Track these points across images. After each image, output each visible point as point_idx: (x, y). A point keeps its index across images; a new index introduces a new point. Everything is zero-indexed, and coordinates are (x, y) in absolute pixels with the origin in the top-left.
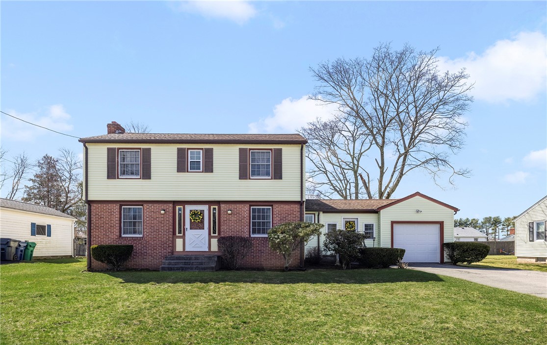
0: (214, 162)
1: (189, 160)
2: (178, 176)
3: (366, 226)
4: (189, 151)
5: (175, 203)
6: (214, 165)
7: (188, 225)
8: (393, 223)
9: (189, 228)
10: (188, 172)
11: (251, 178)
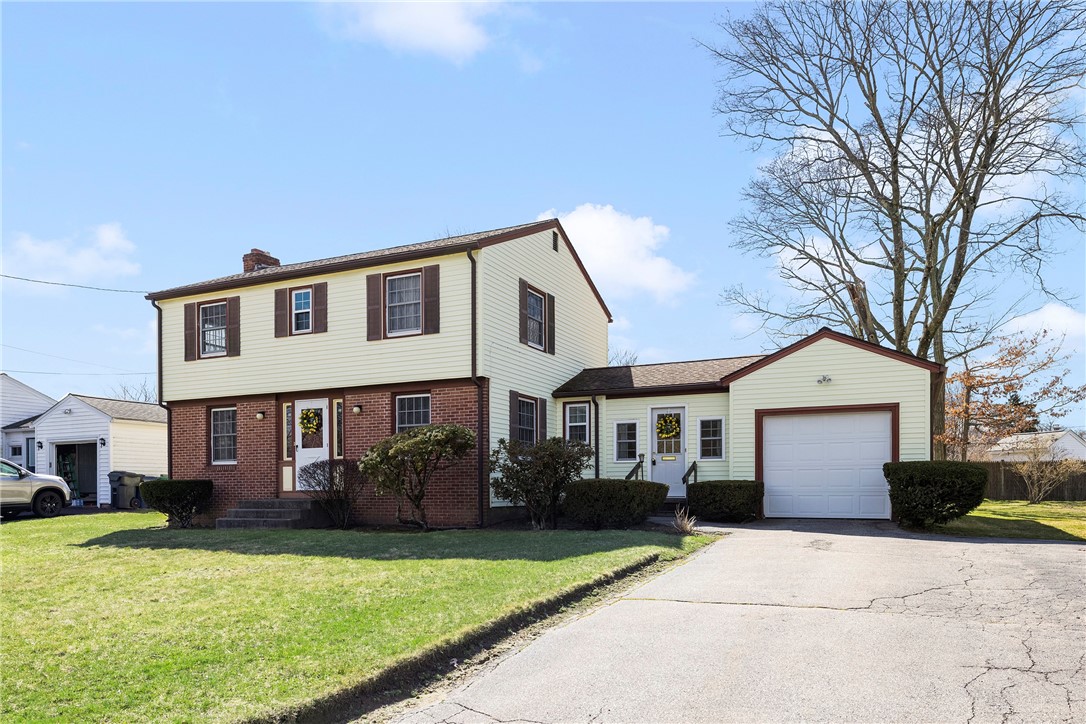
0: (328, 311)
1: (294, 312)
2: (279, 344)
3: (705, 424)
4: (294, 293)
5: (280, 397)
6: (329, 315)
7: (298, 441)
8: (761, 415)
9: (300, 446)
10: (291, 335)
11: (389, 335)
